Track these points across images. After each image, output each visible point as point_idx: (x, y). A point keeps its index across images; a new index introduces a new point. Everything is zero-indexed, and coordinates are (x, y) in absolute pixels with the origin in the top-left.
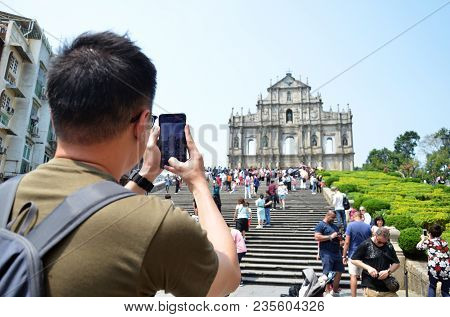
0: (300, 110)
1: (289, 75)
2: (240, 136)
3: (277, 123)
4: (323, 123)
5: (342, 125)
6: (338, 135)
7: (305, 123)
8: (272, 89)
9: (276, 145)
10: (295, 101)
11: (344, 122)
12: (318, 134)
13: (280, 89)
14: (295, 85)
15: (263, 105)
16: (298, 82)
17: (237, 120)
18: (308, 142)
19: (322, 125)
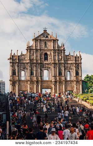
0: (52, 54)
1: (45, 31)
2: (16, 68)
3: (39, 61)
6: (74, 69)
7: (55, 62)
9: (39, 75)
10: (49, 48)
11: (77, 62)
12: (63, 69)
13: (40, 40)
14: (49, 38)
15: (30, 49)
17: (14, 58)
18: (57, 73)
19: (65, 64)
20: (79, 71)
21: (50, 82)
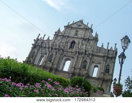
0: (81, 42)
2: (36, 51)
3: (62, 48)
4: (94, 53)
5: (108, 57)
6: (103, 64)
7: (81, 51)
8: (67, 27)
9: (56, 62)
10: (79, 36)
11: (110, 56)
12: (88, 61)
13: (72, 28)
14: (83, 27)
15: (58, 35)
16: (85, 25)
17: (39, 42)
18: (79, 65)
19: (93, 55)
20: (110, 69)
21: (67, 74)
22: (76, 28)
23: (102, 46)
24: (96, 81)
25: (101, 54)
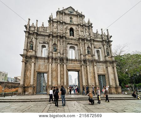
0: (79, 29)
2: (34, 40)
6: (104, 48)
8: (59, 13)
10: (75, 23)
12: (91, 46)
13: (65, 14)
15: (53, 22)
16: (77, 12)
17: (33, 29)
19: (94, 40)
22: (69, 14)
23: (97, 32)
24: (103, 64)
25: (98, 40)
